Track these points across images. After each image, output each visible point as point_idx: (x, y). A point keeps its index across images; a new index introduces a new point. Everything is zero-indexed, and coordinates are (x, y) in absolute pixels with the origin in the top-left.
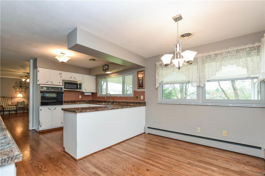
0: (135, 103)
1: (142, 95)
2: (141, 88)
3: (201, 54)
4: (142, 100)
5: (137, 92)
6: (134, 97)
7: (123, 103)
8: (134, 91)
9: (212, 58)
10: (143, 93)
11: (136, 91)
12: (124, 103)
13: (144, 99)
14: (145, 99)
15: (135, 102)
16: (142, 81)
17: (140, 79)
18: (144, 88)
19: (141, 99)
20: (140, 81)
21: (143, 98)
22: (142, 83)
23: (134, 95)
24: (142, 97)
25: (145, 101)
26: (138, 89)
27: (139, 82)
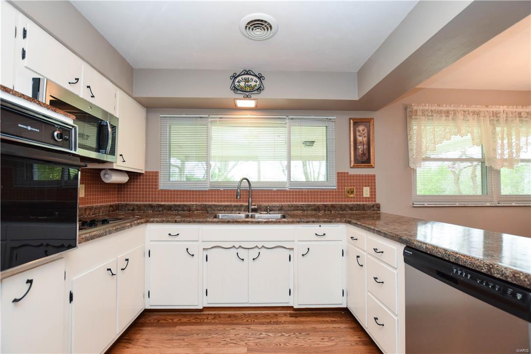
0: (348, 209)
1: (366, 186)
2: (364, 167)
3: (505, 107)
4: (366, 198)
5: (351, 176)
6: (339, 192)
7: (297, 210)
8: (338, 173)
9: (523, 119)
10: (371, 181)
11: (344, 173)
12: (304, 210)
13: (372, 198)
14: (375, 195)
15: (347, 205)
16: (365, 147)
17: (358, 141)
18: (374, 168)
19: (363, 198)
20: (359, 147)
21: (371, 195)
22: (366, 152)
23: (338, 186)
24: (366, 192)
25: (375, 201)
26: (354, 167)
27: (355, 149)
